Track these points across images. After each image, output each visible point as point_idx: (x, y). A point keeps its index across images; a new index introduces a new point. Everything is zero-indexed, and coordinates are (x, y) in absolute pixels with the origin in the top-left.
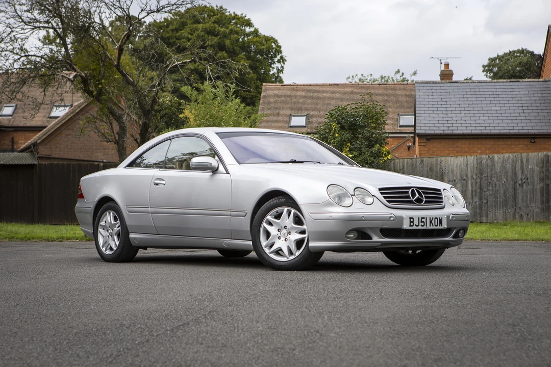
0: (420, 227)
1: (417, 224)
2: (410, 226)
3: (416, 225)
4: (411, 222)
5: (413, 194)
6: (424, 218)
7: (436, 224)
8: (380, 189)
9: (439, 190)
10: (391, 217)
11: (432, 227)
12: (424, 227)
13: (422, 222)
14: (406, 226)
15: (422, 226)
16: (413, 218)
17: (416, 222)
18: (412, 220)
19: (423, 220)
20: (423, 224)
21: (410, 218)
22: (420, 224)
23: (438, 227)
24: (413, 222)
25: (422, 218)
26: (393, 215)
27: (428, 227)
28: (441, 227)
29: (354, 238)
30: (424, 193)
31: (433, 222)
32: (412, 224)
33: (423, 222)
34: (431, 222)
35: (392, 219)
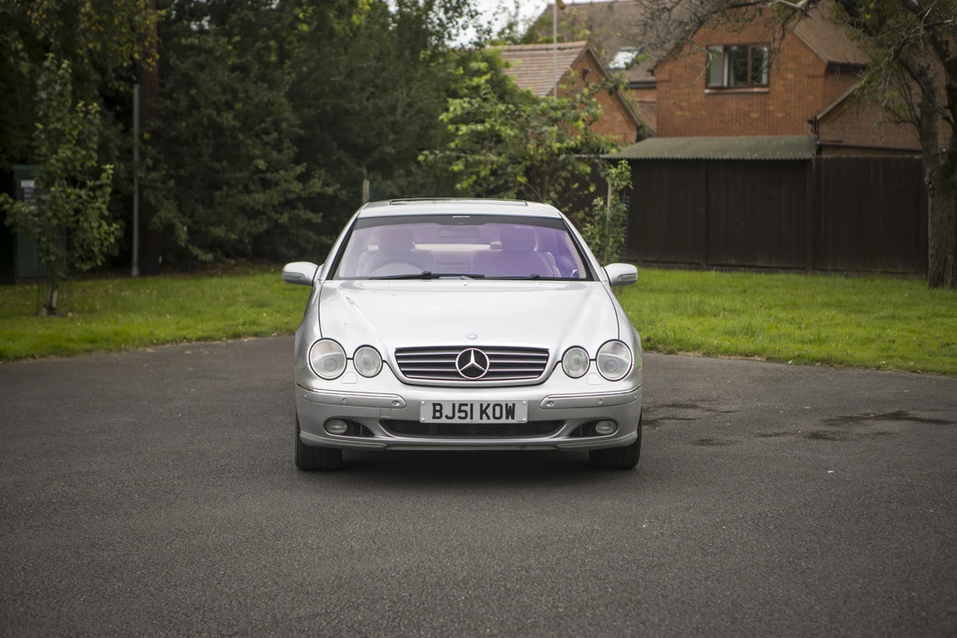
0: (456, 421)
1: (450, 415)
2: (434, 417)
3: (447, 417)
4: (435, 411)
5: (465, 359)
6: (466, 405)
7: (498, 415)
8: (398, 350)
9: (546, 351)
10: (397, 401)
11: (485, 421)
12: (468, 421)
13: (460, 411)
14: (426, 417)
15: (460, 418)
16: (440, 405)
17: (447, 411)
18: (438, 408)
19: (463, 408)
20: (463, 415)
21: (435, 405)
22: (457, 414)
23: (504, 421)
24: (440, 411)
25: (461, 405)
26: (400, 398)
27: (477, 419)
28: (510, 421)
29: (343, 431)
30: (491, 357)
31: (490, 411)
32: (438, 414)
33: (465, 412)
34: (483, 412)
35: (398, 405)
